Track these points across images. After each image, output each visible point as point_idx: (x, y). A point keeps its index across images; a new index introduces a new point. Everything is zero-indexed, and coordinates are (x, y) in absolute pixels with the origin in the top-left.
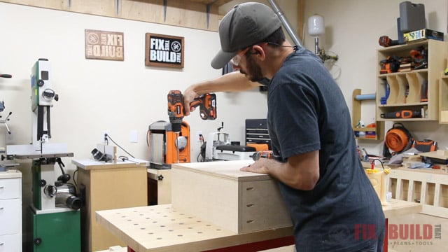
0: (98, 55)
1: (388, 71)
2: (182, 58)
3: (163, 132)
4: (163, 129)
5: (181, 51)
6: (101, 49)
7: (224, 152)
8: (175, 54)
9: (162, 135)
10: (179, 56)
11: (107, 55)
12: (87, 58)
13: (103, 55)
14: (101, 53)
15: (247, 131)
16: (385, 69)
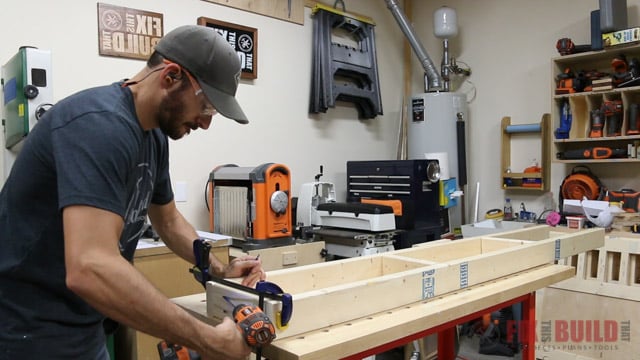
0: (121, 50)
1: (571, 90)
2: (254, 62)
3: (246, 183)
4: (248, 178)
5: (252, 51)
6: (126, 40)
7: (334, 214)
8: (244, 55)
9: (246, 189)
10: (250, 60)
11: (136, 52)
12: (101, 54)
13: (129, 51)
14: (126, 47)
15: (350, 180)
16: (563, 86)
